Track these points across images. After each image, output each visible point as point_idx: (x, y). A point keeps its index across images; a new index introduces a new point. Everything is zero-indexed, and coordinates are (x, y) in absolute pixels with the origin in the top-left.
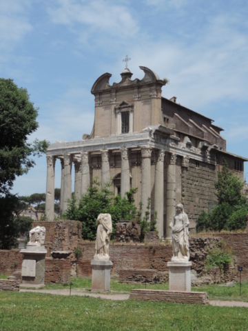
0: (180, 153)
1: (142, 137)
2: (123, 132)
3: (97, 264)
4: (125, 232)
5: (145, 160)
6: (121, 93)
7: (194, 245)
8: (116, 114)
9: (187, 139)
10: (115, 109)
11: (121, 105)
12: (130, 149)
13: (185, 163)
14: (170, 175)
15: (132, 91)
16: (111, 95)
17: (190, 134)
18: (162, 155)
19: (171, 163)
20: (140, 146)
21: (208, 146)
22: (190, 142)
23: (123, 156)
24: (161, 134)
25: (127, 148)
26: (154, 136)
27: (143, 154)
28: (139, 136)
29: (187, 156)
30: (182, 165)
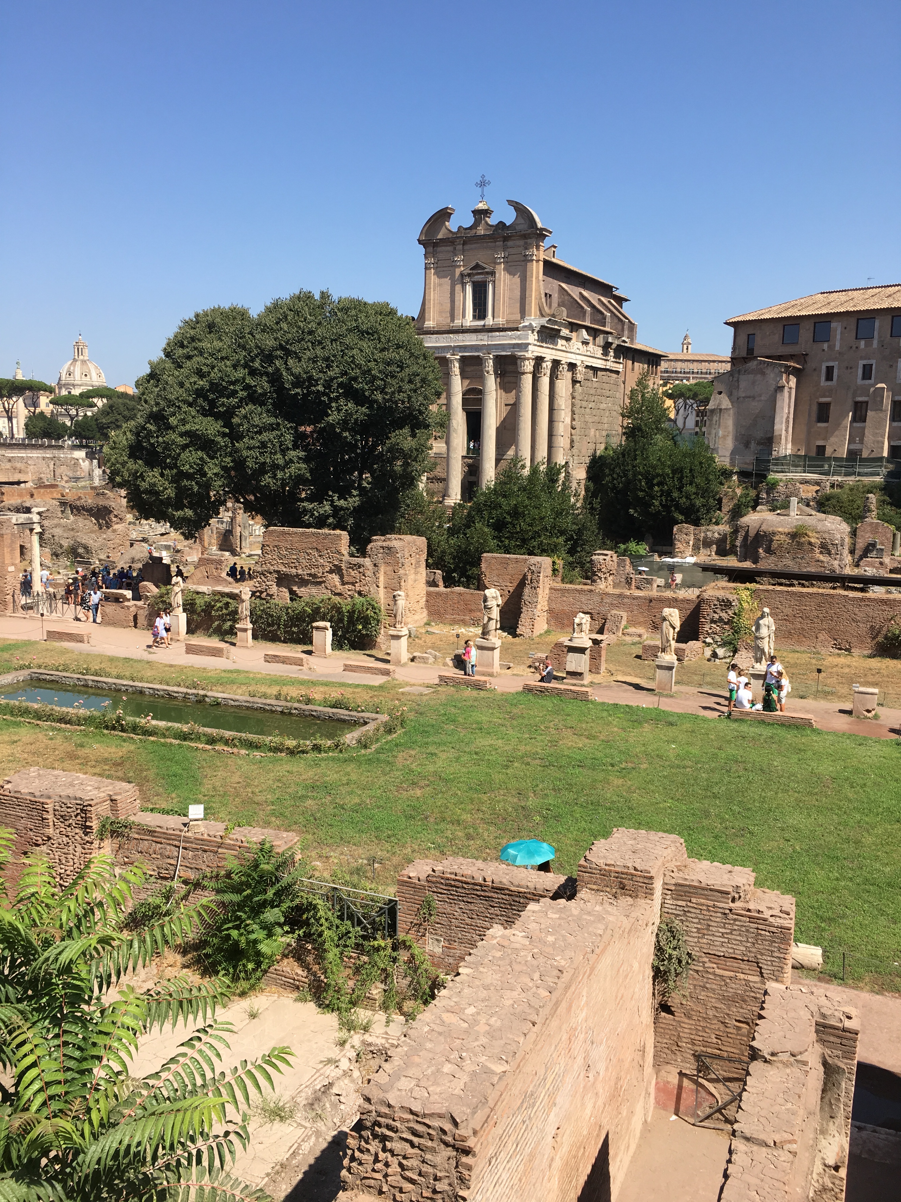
0: (573, 359)
1: (518, 337)
2: (475, 317)
5: (523, 377)
6: (473, 247)
9: (583, 334)
10: (462, 276)
11: (472, 269)
12: (498, 358)
13: (578, 375)
14: (557, 396)
15: (493, 244)
16: (455, 249)
17: (587, 323)
18: (547, 366)
19: (559, 376)
20: (516, 353)
21: (613, 341)
22: (587, 337)
23: (487, 369)
24: (548, 331)
25: (493, 355)
26: (538, 336)
27: (521, 367)
28: (514, 337)
29: (582, 361)
30: (574, 378)
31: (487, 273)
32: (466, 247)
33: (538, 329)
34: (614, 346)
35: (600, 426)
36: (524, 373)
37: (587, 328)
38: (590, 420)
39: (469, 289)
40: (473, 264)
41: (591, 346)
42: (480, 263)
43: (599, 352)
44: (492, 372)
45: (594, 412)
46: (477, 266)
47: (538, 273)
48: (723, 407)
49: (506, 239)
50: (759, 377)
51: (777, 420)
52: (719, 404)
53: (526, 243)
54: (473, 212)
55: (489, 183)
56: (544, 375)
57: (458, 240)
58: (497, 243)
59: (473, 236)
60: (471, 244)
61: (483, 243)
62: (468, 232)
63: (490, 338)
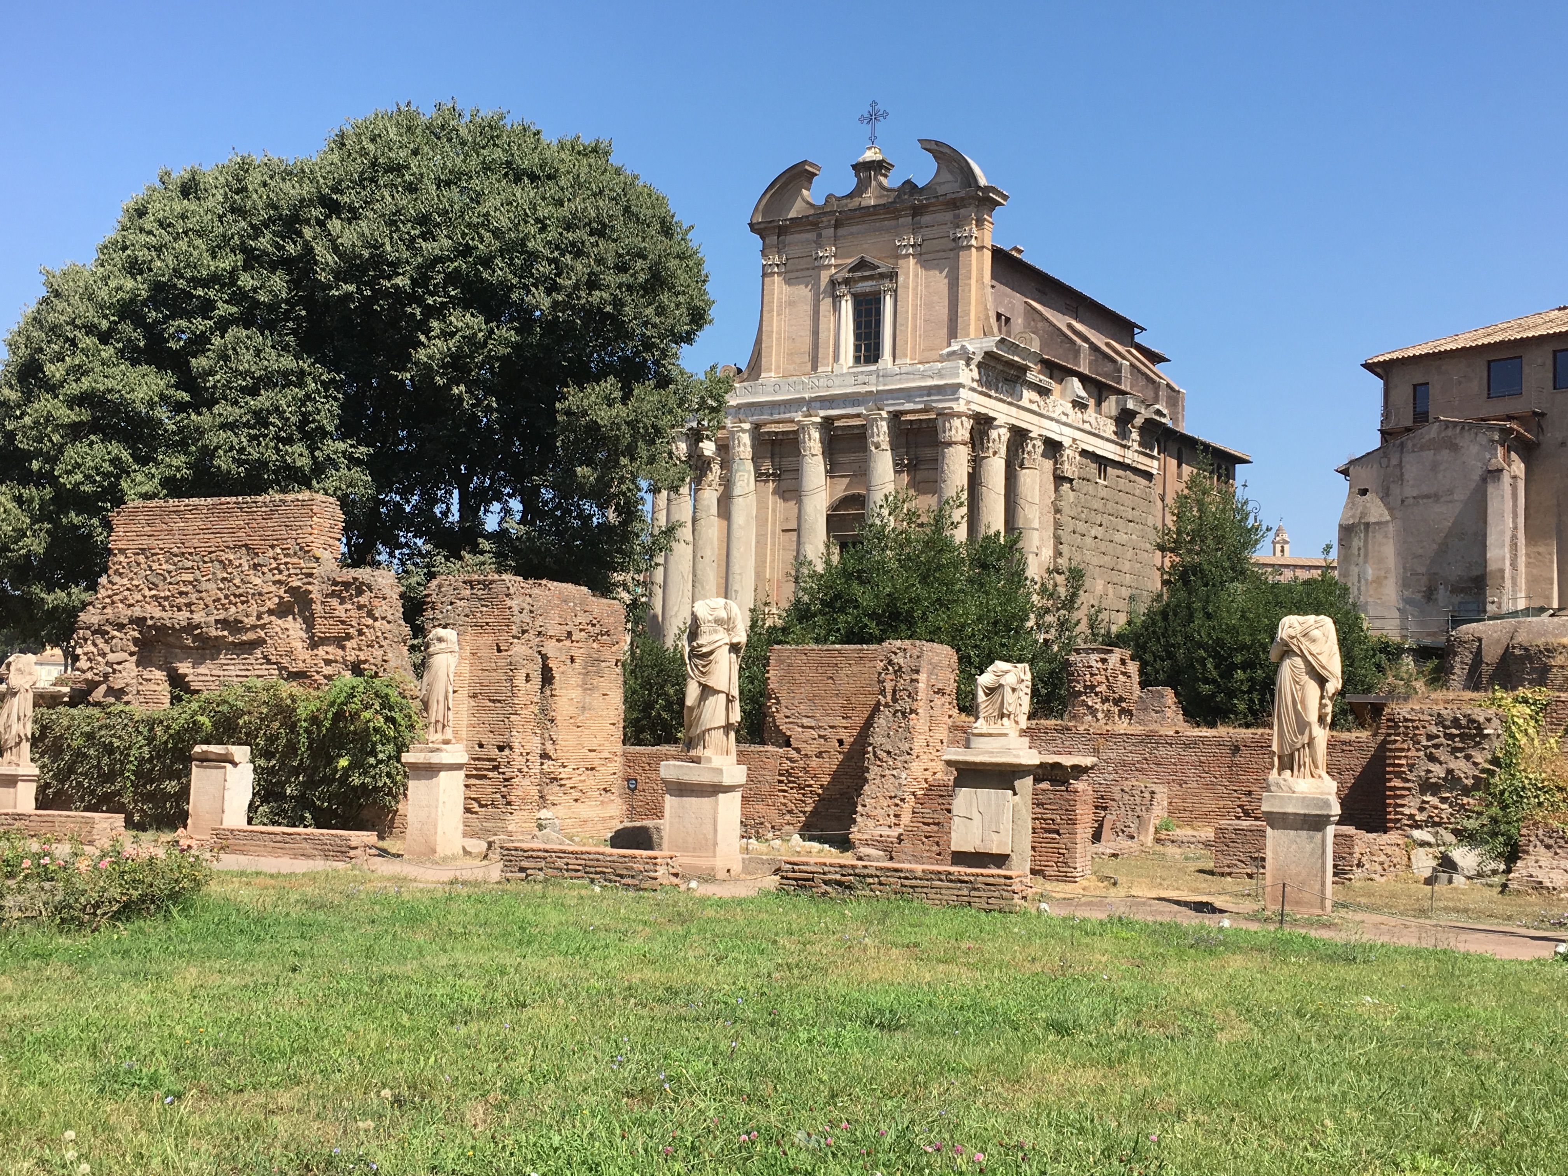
0: (1055, 432)
1: (940, 374)
2: (857, 360)
4: (1102, 688)
5: (950, 451)
6: (854, 229)
9: (1075, 387)
10: (834, 283)
11: (852, 270)
12: (895, 416)
13: (1066, 466)
14: (1022, 502)
15: (893, 223)
16: (819, 236)
17: (1084, 369)
18: (1000, 436)
19: (1026, 462)
20: (934, 405)
21: (1137, 409)
22: (1083, 394)
23: (875, 439)
24: (1000, 367)
25: (889, 412)
26: (980, 373)
27: (944, 432)
28: (930, 373)
29: (1074, 440)
30: (1059, 472)
31: (882, 276)
32: (841, 232)
33: (978, 358)
34: (1139, 421)
35: (1115, 577)
36: (950, 444)
37: (1084, 379)
38: (1095, 561)
39: (847, 307)
40: (853, 260)
41: (1091, 414)
42: (868, 258)
43: (1109, 428)
44: (885, 445)
45: (1103, 546)
46: (862, 265)
47: (981, 270)
48: (1372, 520)
49: (917, 211)
50: (1445, 454)
51: (1491, 540)
52: (1363, 515)
53: (956, 217)
54: (854, 167)
55: (885, 114)
56: (995, 453)
57: (824, 219)
58: (901, 220)
59: (856, 210)
60: (851, 225)
61: (874, 221)
62: (846, 205)
63: (881, 379)
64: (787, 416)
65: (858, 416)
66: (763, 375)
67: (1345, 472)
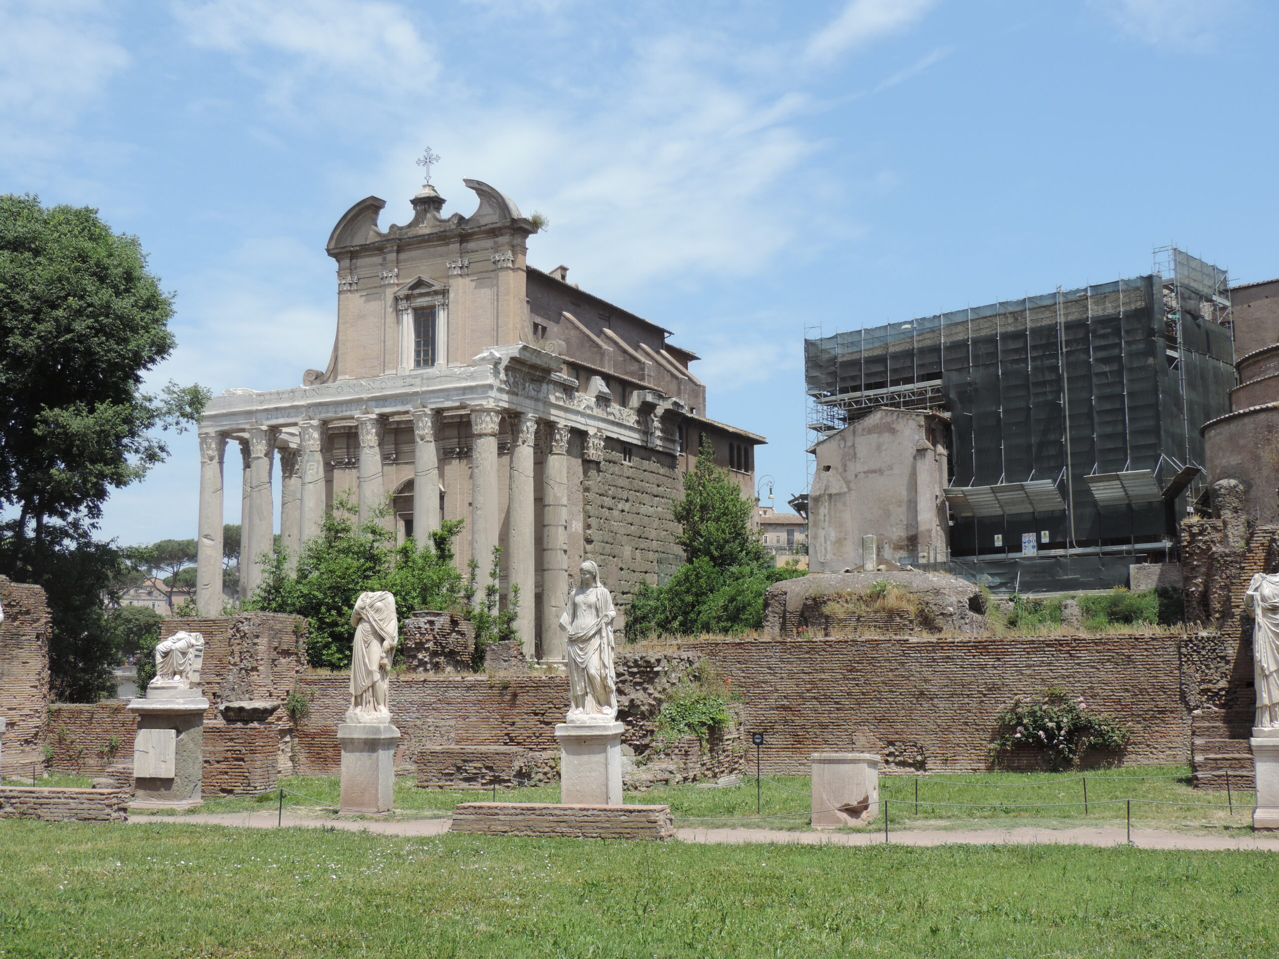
0: (580, 423)
1: (472, 377)
2: (418, 363)
3: (355, 736)
4: (430, 645)
5: (481, 442)
6: (414, 254)
7: (627, 677)
8: (398, 312)
9: (598, 384)
10: (396, 299)
11: (412, 288)
12: (438, 412)
13: (592, 451)
14: (552, 482)
15: (444, 248)
16: (385, 259)
17: (608, 369)
18: (528, 428)
19: (554, 449)
20: (468, 402)
21: (656, 401)
22: (606, 390)
23: (421, 432)
24: (526, 370)
25: (432, 409)
26: (507, 375)
27: (477, 425)
28: (464, 376)
29: (599, 430)
30: (586, 456)
31: (436, 293)
32: (403, 256)
33: (505, 363)
34: (659, 411)
35: (643, 544)
36: (480, 436)
37: (608, 378)
38: (622, 531)
39: (408, 320)
40: (411, 281)
41: (615, 407)
42: (425, 278)
43: (631, 419)
44: (429, 438)
45: (629, 518)
46: (420, 283)
48: (834, 491)
49: (464, 238)
50: (887, 437)
51: (922, 506)
52: (827, 488)
53: (495, 243)
54: (413, 202)
55: (438, 158)
56: (524, 442)
57: (388, 245)
58: (451, 246)
59: (413, 237)
60: (410, 250)
61: (429, 247)
62: (406, 233)
63: (425, 381)
64: (348, 413)
65: (407, 412)
66: (339, 378)
67: (813, 452)
